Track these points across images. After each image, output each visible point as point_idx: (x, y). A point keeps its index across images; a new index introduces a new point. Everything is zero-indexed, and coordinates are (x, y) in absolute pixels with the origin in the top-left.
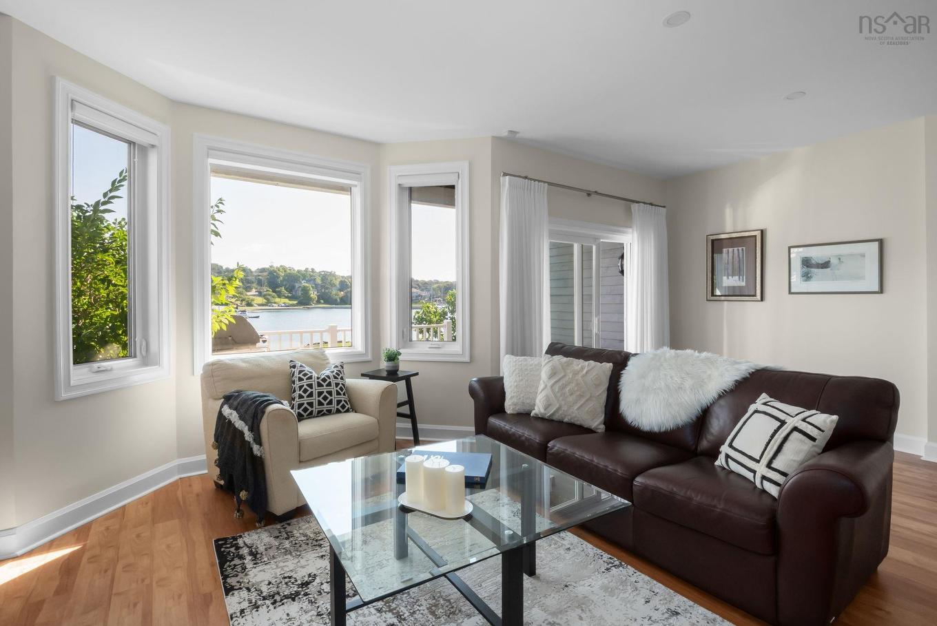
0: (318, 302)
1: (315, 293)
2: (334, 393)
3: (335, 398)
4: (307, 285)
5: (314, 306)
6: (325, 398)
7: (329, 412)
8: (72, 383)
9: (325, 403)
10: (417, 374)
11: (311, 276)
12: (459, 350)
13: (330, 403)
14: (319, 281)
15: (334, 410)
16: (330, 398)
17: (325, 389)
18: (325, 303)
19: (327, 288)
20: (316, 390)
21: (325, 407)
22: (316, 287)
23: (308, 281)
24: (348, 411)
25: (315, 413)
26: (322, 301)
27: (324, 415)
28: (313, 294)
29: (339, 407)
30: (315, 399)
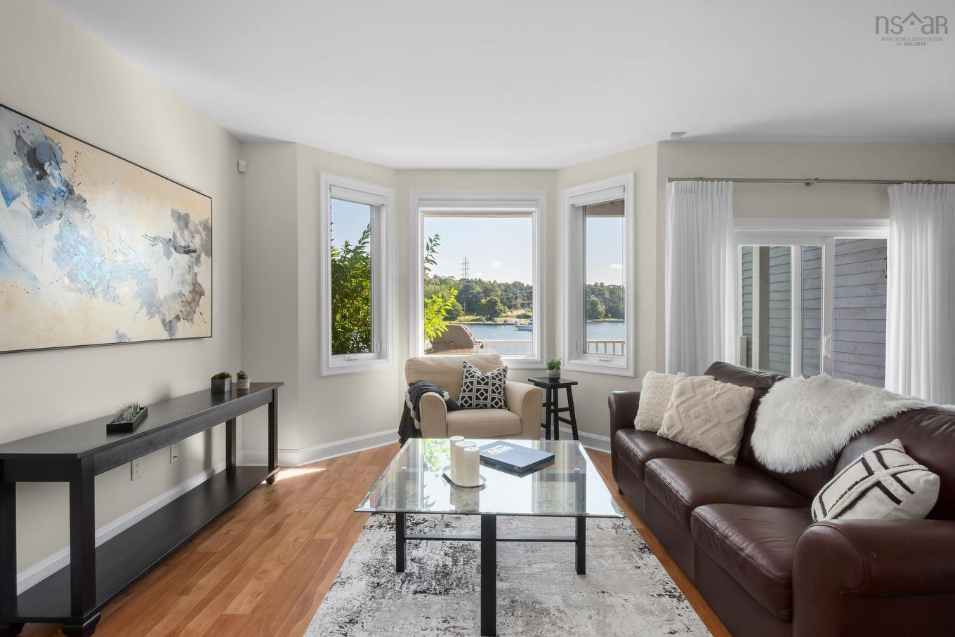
0: (606, 316)
1: (604, 307)
2: (490, 391)
3: (490, 395)
4: (596, 299)
5: (602, 319)
6: (482, 394)
7: (485, 406)
8: (330, 366)
9: (482, 398)
10: (576, 383)
11: (600, 290)
12: (623, 364)
13: (486, 399)
14: (607, 295)
15: (489, 405)
16: (486, 395)
17: (482, 387)
18: (612, 317)
19: (615, 302)
20: (475, 386)
21: (481, 402)
22: (604, 301)
23: (597, 296)
24: (500, 407)
25: (474, 405)
26: (610, 315)
27: (481, 408)
28: (601, 308)
29: (493, 403)
30: (474, 394)
